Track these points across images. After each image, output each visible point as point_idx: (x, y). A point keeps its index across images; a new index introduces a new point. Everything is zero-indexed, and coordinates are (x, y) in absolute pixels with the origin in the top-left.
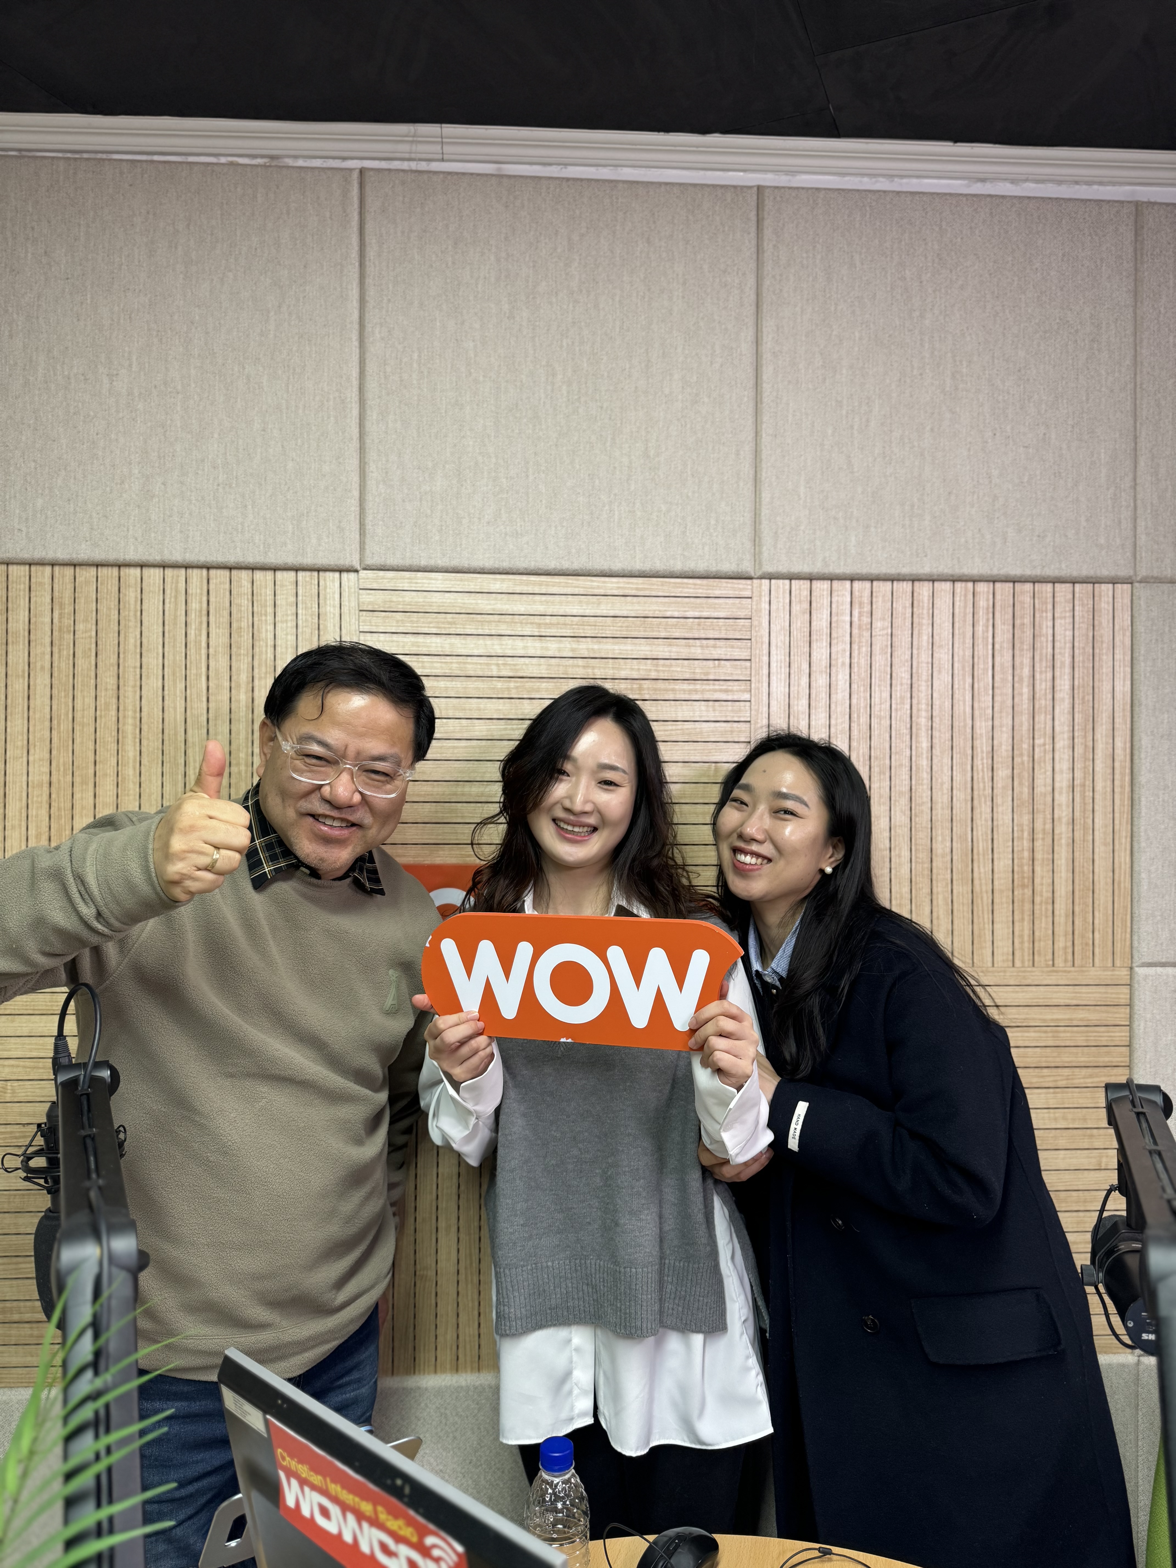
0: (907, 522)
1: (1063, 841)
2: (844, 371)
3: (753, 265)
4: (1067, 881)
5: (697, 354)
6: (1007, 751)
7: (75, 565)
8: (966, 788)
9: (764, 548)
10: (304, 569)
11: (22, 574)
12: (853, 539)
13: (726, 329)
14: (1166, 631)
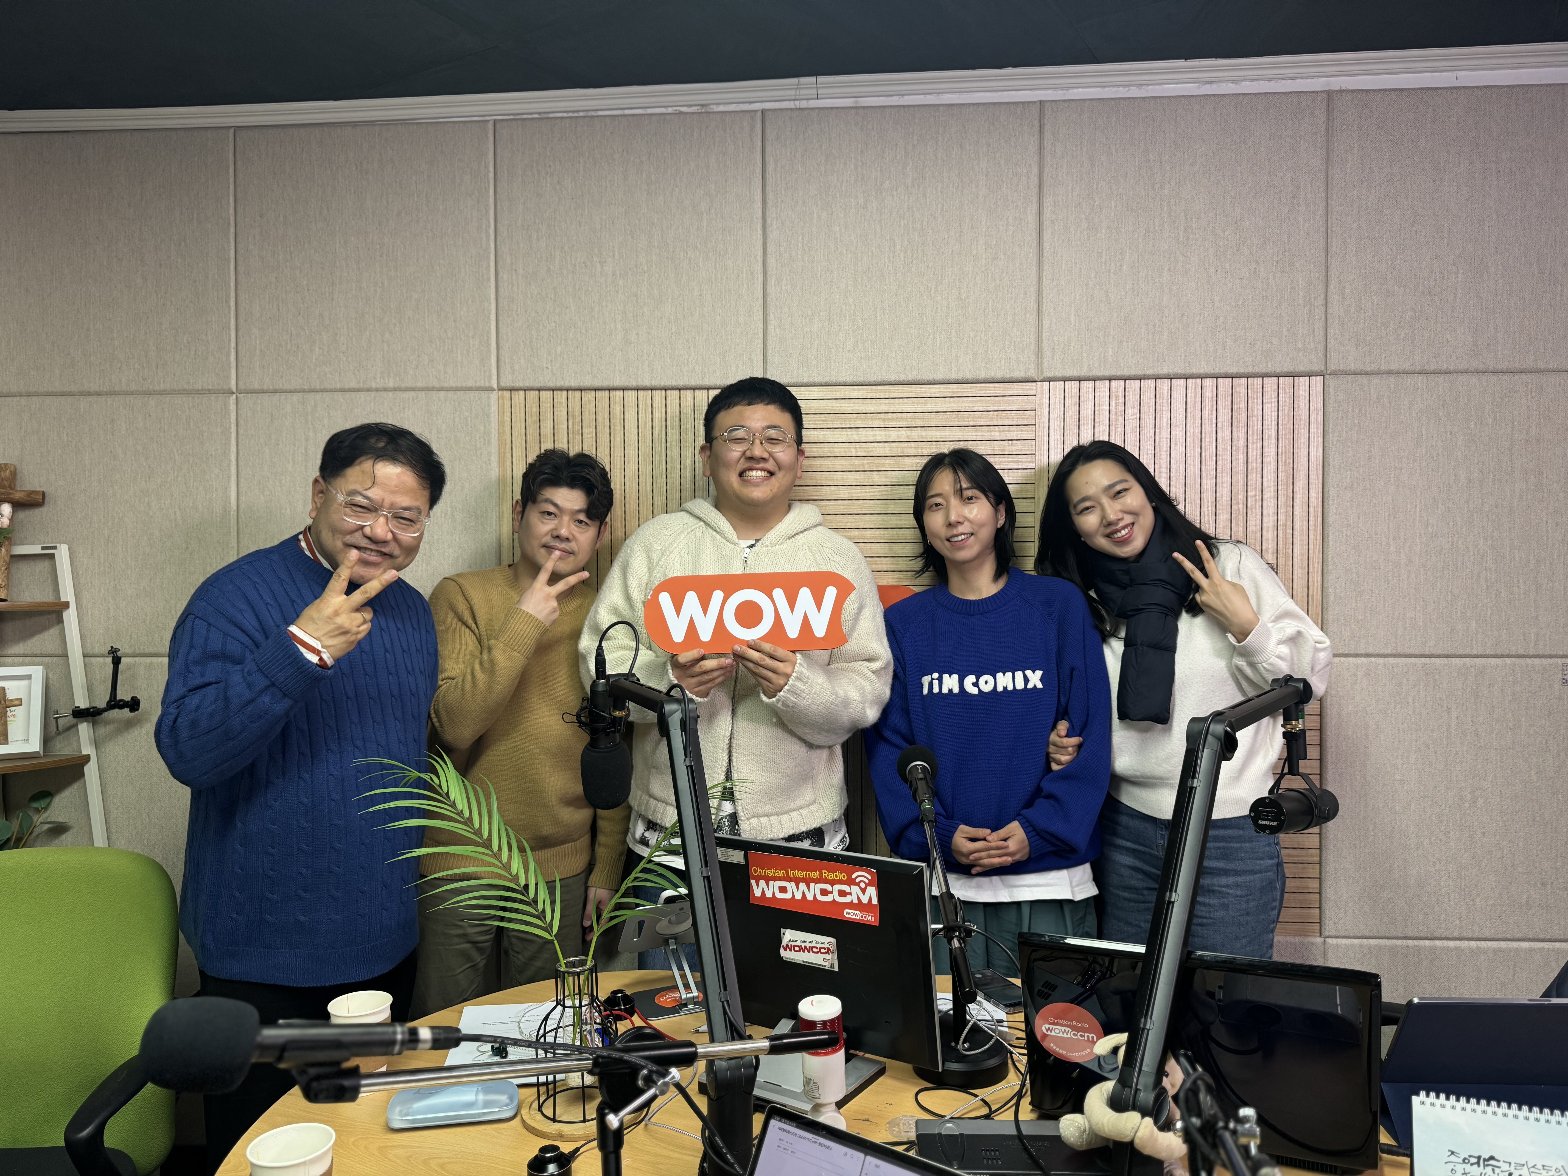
0: (1150, 337)
2: (1104, 231)
3: (1036, 158)
5: (996, 225)
6: (1226, 501)
7: (582, 391)
9: (1044, 359)
11: (549, 396)
12: (1110, 350)
13: (1017, 206)
14: (1350, 410)
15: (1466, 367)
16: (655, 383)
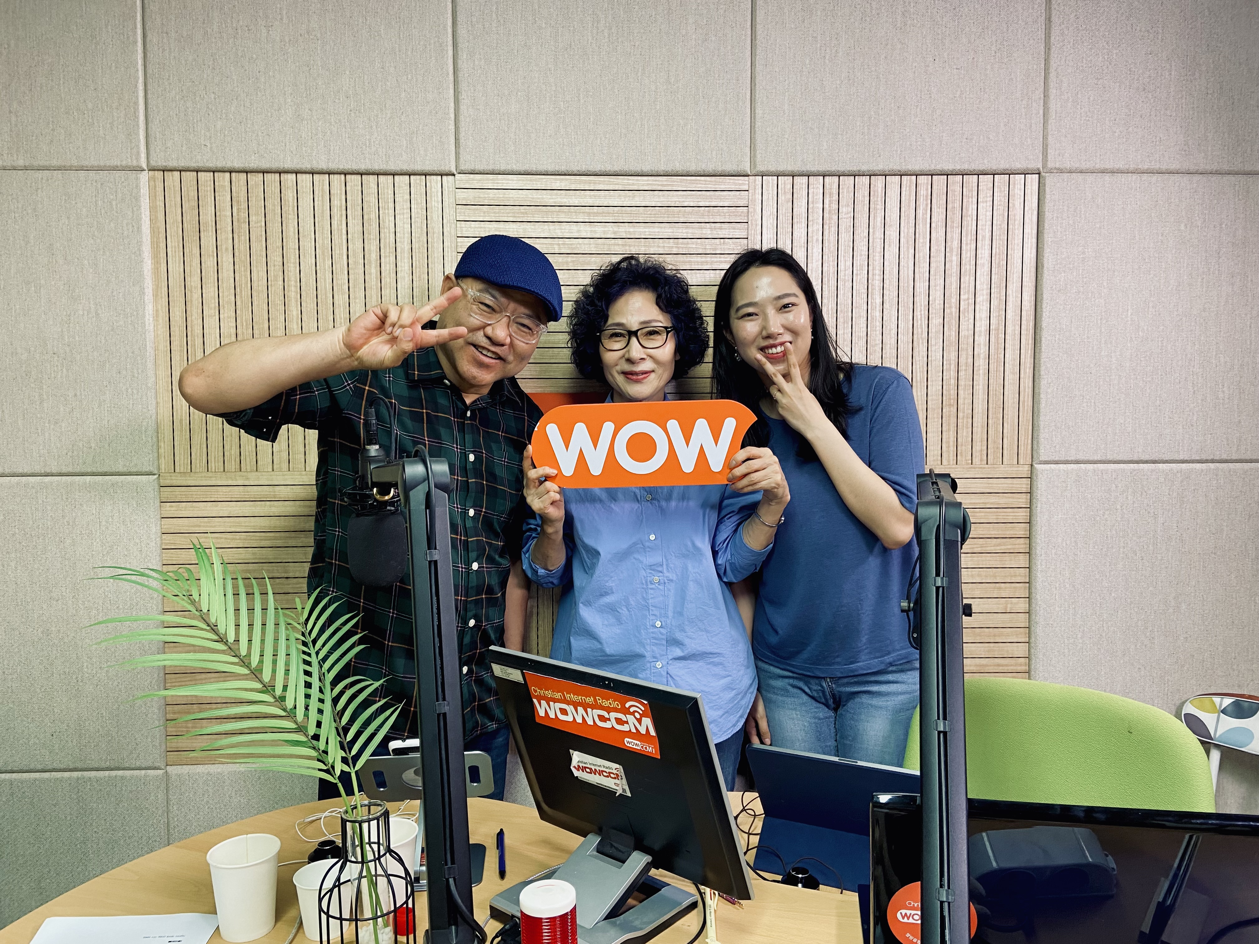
0: (866, 131)
1: (981, 372)
2: (819, 13)
4: (983, 401)
6: (940, 304)
7: (247, 173)
8: (908, 333)
9: (758, 152)
10: (415, 174)
11: (208, 179)
14: (1066, 210)
15: (1178, 167)
16: (333, 166)
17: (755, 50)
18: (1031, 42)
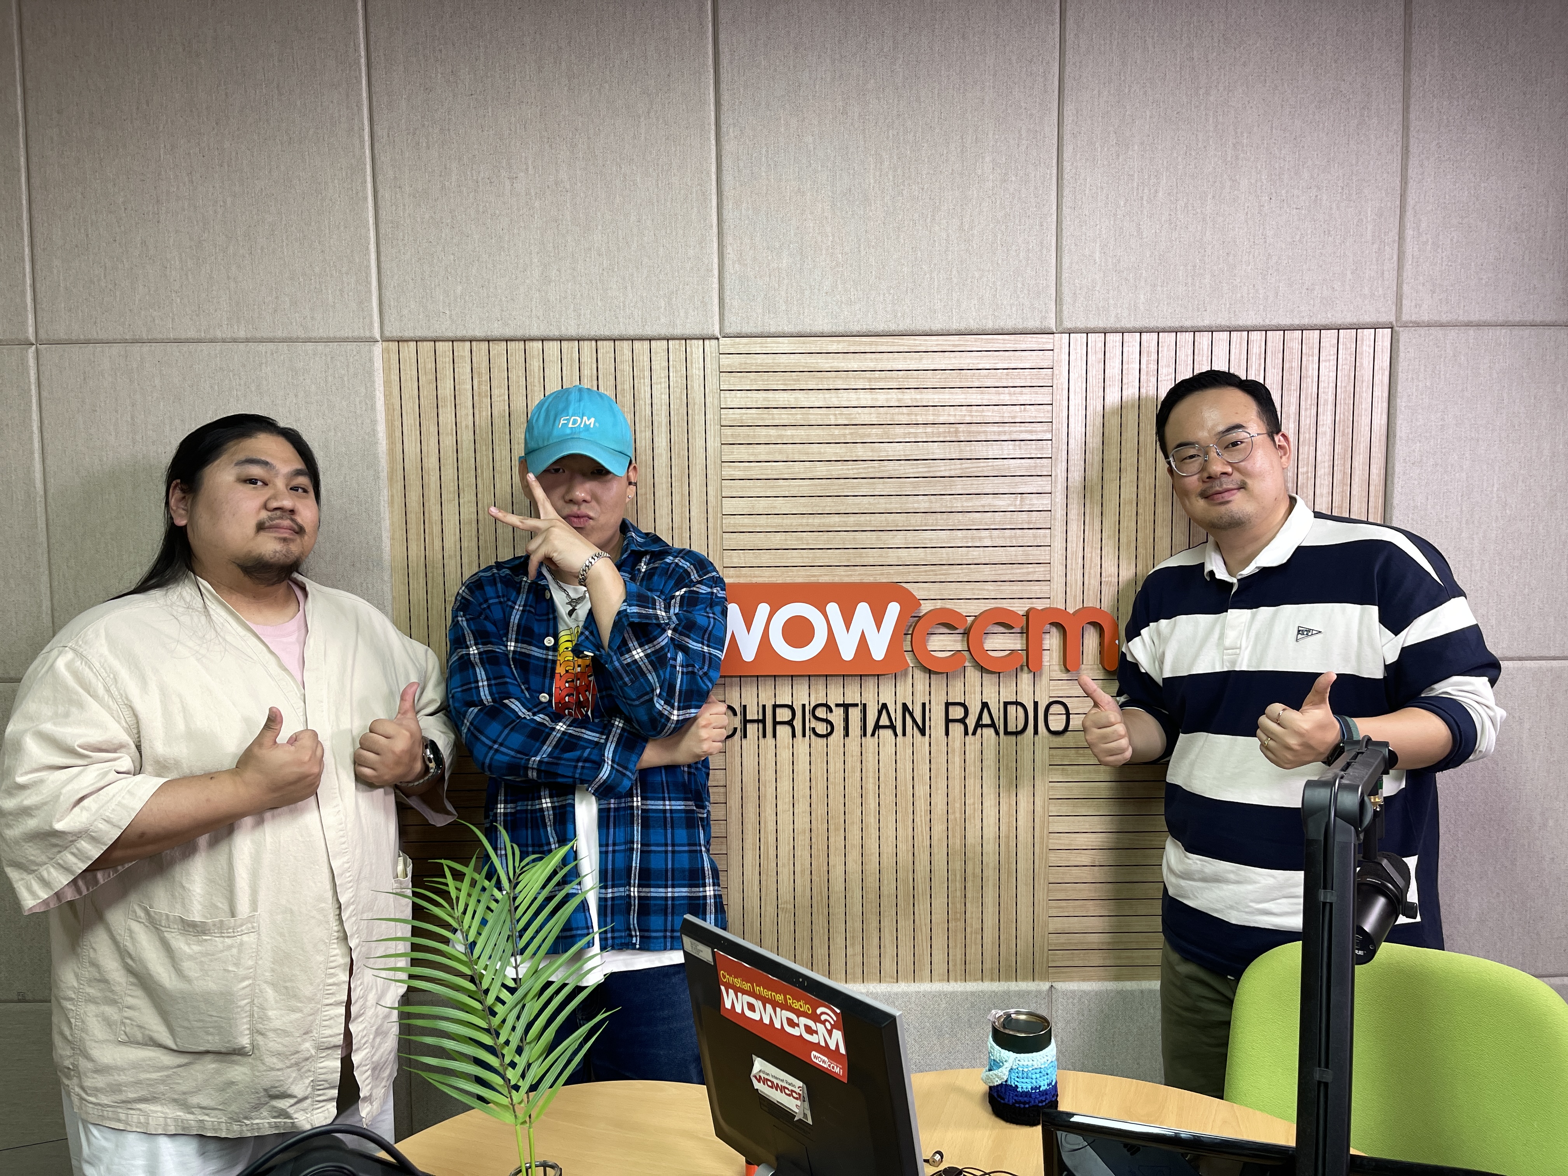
0: (1190, 280)
2: (1136, 147)
3: (1056, 54)
5: (1005, 138)
7: (489, 341)
9: (1064, 307)
10: (674, 339)
11: (447, 349)
13: (1031, 115)
14: (1422, 370)
15: (1555, 318)
16: (583, 332)
17: (1062, 190)
18: (1385, 175)
